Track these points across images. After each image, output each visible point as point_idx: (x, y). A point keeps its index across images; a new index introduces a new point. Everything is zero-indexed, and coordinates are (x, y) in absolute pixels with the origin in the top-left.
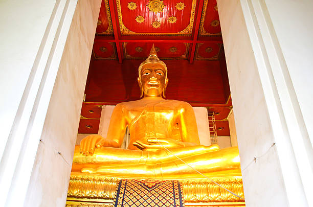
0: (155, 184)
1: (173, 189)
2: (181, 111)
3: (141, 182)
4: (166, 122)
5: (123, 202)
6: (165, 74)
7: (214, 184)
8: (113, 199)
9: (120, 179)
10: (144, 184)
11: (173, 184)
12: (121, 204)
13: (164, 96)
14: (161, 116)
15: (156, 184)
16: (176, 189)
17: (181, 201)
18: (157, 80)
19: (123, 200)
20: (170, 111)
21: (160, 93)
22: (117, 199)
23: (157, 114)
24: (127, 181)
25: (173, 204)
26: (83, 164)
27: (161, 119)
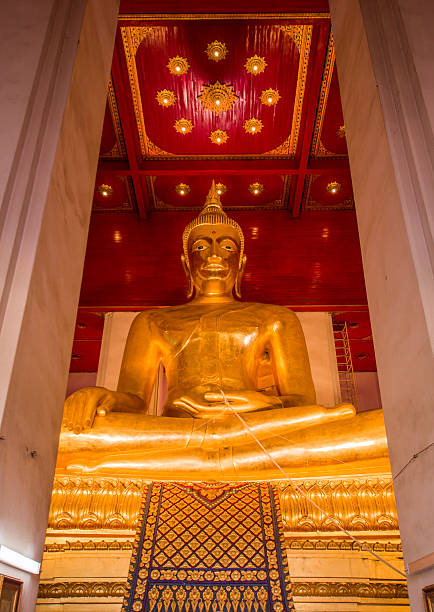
0: (221, 492)
1: (260, 502)
2: (275, 327)
3: (192, 489)
4: (243, 351)
5: (155, 535)
6: (239, 247)
7: (346, 490)
8: (133, 528)
9: (148, 482)
10: (199, 493)
11: (260, 492)
12: (151, 538)
13: (239, 295)
14: (232, 340)
15: (224, 492)
16: (266, 503)
17: (276, 530)
18: (222, 263)
19: (156, 529)
20: (250, 329)
21: (230, 287)
22: (143, 529)
23: (224, 336)
24: (163, 486)
25: (261, 537)
26: (69, 452)
27: (232, 346)
